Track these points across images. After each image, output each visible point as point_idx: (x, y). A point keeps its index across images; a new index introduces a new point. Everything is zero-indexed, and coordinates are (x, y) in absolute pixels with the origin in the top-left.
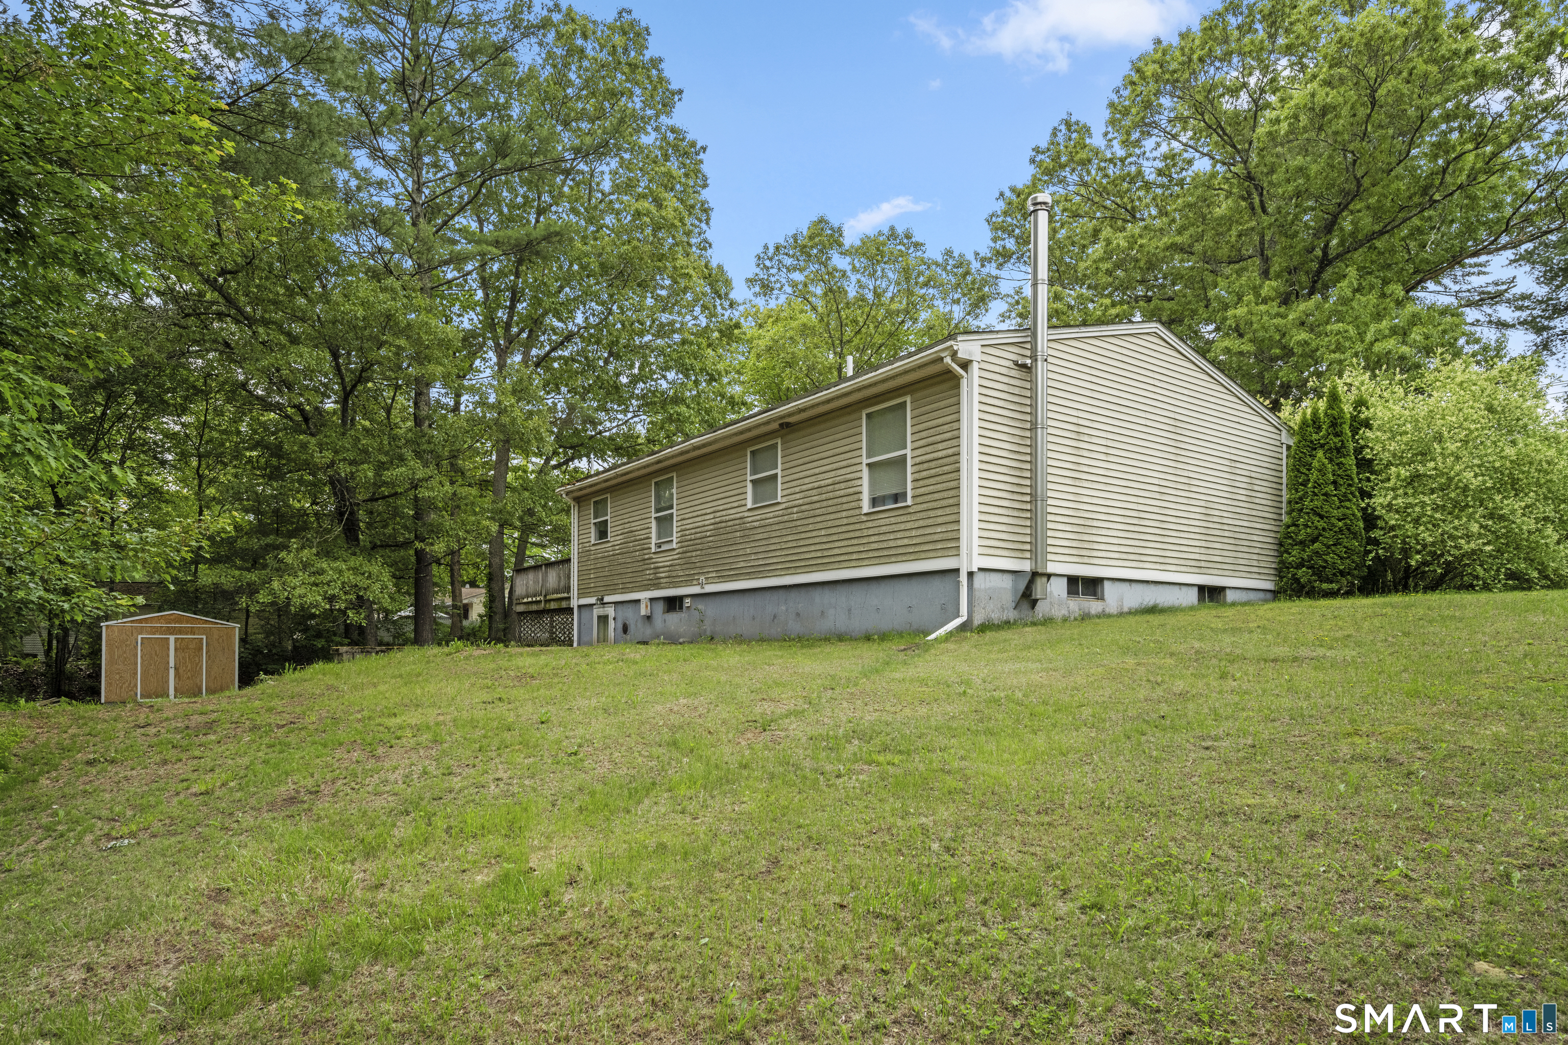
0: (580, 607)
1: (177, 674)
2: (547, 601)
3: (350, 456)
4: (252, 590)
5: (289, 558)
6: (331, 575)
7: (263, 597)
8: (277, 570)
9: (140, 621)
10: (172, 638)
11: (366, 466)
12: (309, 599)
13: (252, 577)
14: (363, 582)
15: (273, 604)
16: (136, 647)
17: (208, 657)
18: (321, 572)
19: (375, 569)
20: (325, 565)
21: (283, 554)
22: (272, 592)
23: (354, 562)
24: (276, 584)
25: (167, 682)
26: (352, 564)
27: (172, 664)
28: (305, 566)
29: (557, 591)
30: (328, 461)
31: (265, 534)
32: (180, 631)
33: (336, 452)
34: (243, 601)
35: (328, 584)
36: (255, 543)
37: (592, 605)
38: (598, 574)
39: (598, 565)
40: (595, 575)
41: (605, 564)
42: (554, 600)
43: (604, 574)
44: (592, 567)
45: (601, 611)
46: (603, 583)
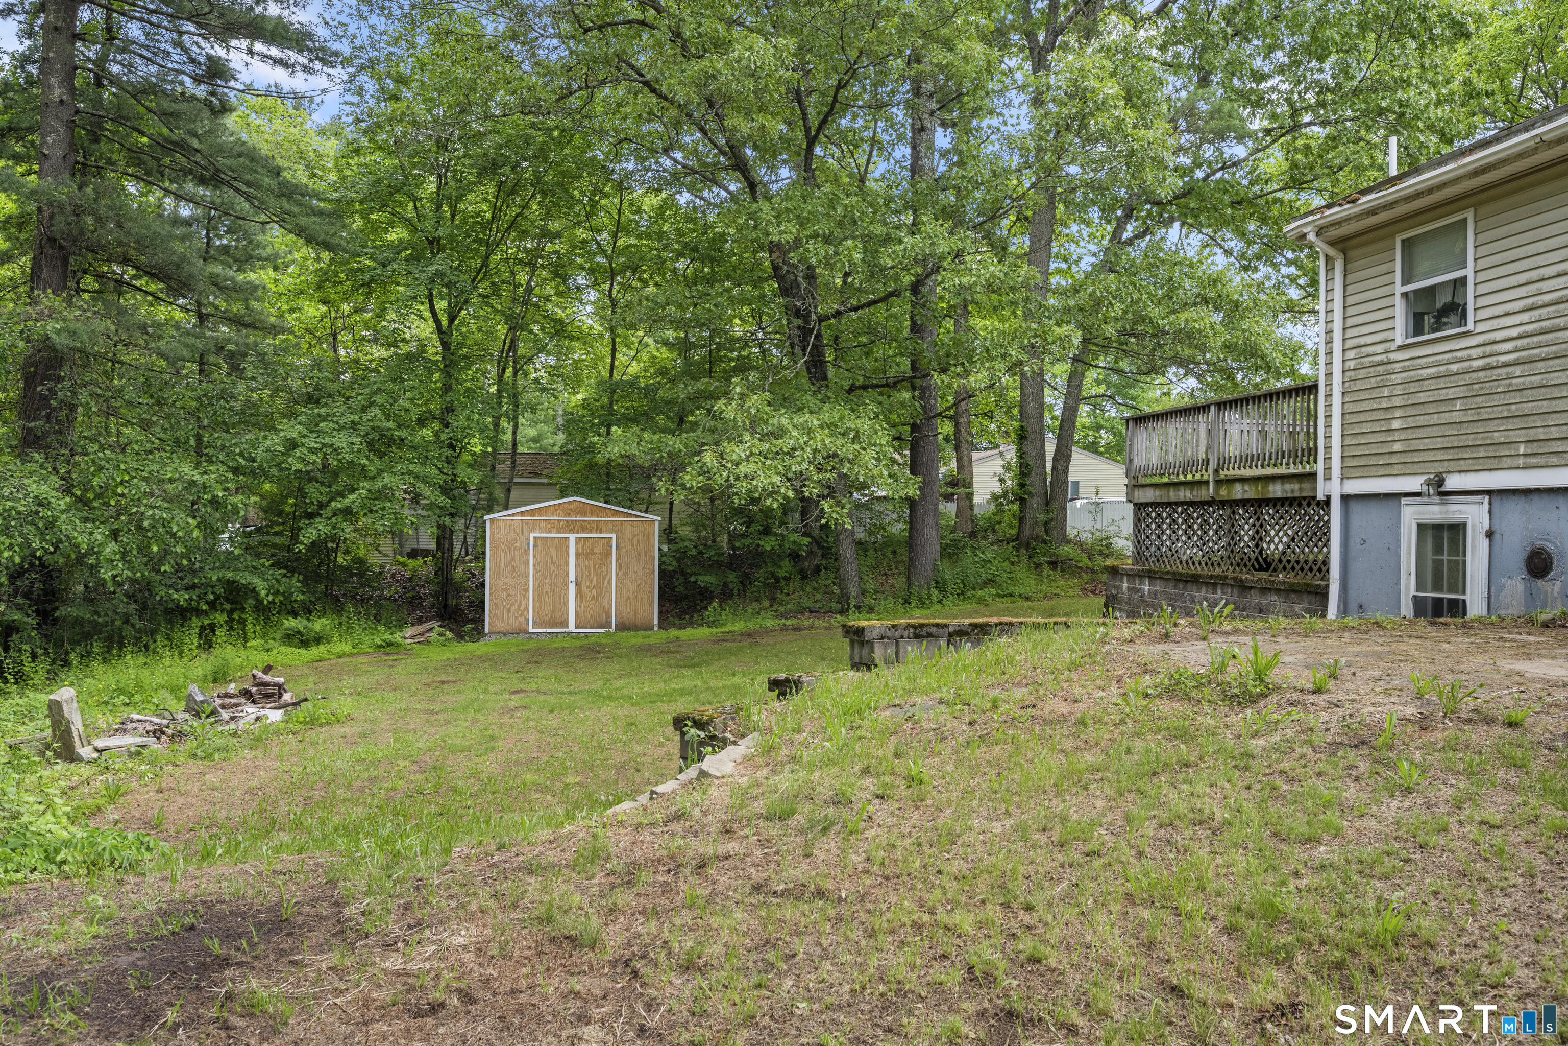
0: (1346, 499)
1: (579, 593)
2: (1219, 482)
3: (823, 227)
4: (675, 465)
5: (728, 410)
6: (795, 437)
7: (691, 478)
8: (713, 431)
9: (532, 512)
10: (572, 537)
11: (850, 242)
12: (761, 482)
13: (675, 443)
14: (848, 449)
15: (706, 490)
16: (527, 551)
17: (620, 567)
18: (780, 433)
19: (865, 425)
20: (785, 421)
21: (720, 405)
22: (706, 472)
23: (831, 413)
24: (709, 458)
25: (566, 603)
26: (826, 417)
27: (572, 577)
28: (754, 424)
29: (1247, 460)
30: (789, 238)
31: (695, 378)
32: (583, 527)
33: (802, 223)
34: (662, 486)
35: (791, 453)
36: (682, 391)
37: (1396, 496)
38: (1421, 420)
39: (1422, 397)
40: (1410, 422)
41: (1451, 393)
42: (1243, 480)
43: (1446, 418)
44: (1397, 402)
45: (1435, 513)
46: (1439, 443)
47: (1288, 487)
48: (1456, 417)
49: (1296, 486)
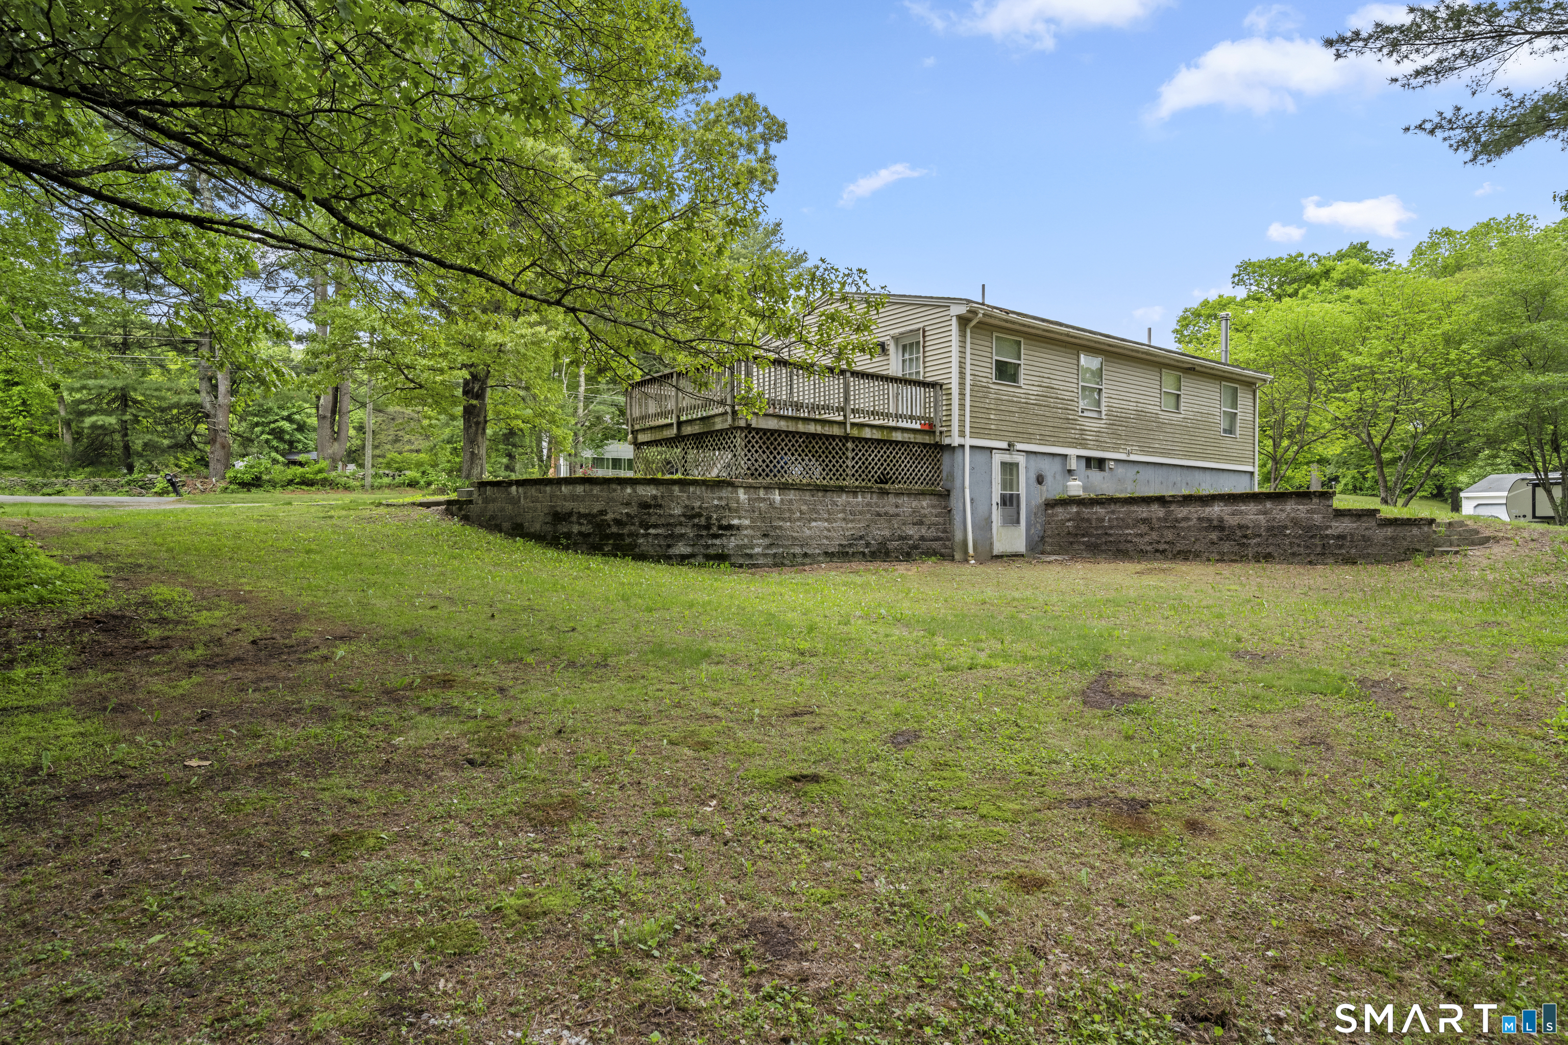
0: (971, 447)
2: (853, 425)
37: (991, 449)
38: (1003, 418)
39: (1003, 408)
40: (998, 417)
41: (1014, 409)
42: (872, 427)
43: (1012, 419)
44: (992, 406)
45: (1007, 458)
46: (1010, 429)
47: (906, 435)
48: (1016, 419)
49: (912, 436)
